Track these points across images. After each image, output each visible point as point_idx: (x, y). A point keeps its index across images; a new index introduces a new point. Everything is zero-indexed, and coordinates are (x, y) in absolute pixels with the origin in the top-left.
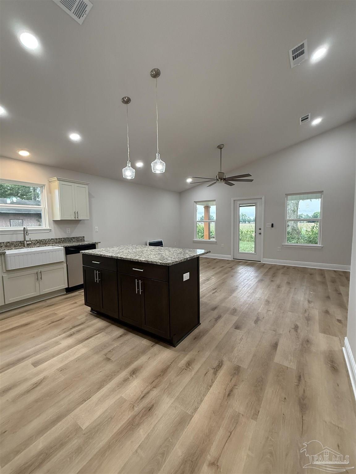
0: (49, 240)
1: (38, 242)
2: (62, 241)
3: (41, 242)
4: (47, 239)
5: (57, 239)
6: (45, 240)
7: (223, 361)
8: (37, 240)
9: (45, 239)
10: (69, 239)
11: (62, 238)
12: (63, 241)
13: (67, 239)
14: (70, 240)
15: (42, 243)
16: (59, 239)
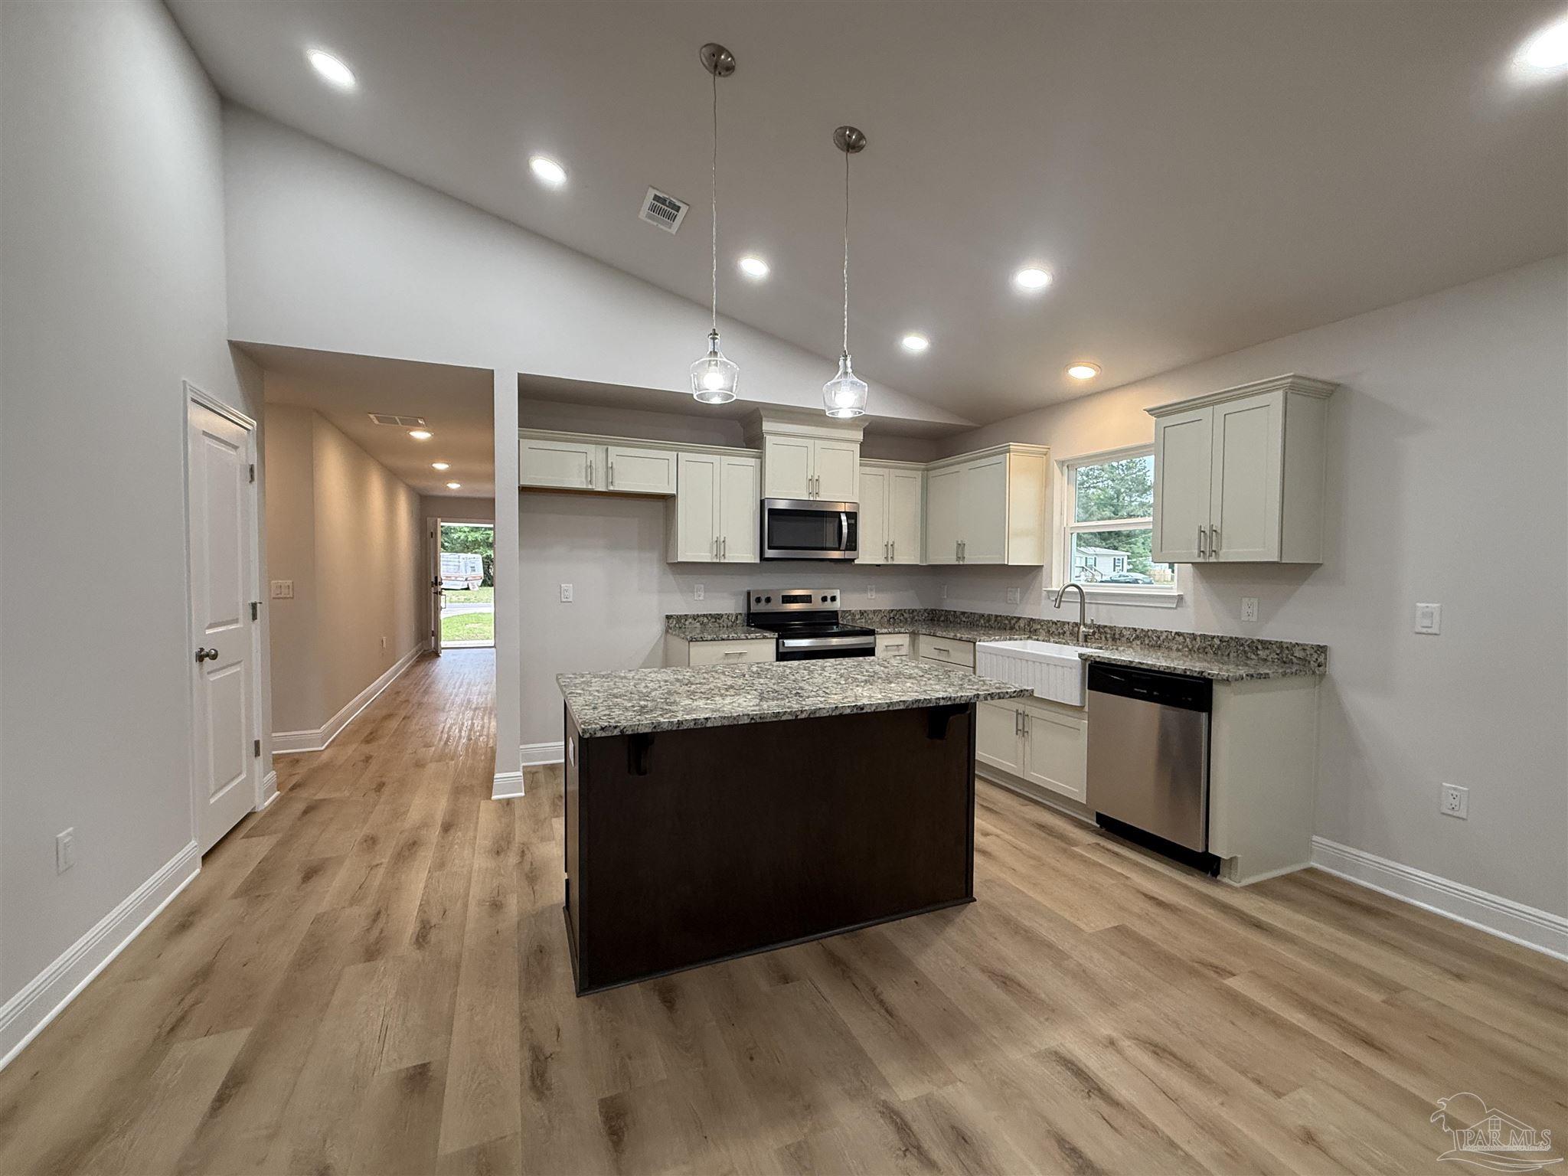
0: (1170, 637)
1: (1137, 637)
2: (1211, 646)
3: (1146, 639)
4: (1162, 632)
5: (1194, 637)
6: (1158, 634)
7: (419, 949)
8: (1135, 630)
9: (1157, 631)
10: (1242, 645)
11: (1213, 637)
12: (1219, 648)
13: (1233, 644)
14: (1247, 648)
15: (1147, 642)
16: (1204, 637)
